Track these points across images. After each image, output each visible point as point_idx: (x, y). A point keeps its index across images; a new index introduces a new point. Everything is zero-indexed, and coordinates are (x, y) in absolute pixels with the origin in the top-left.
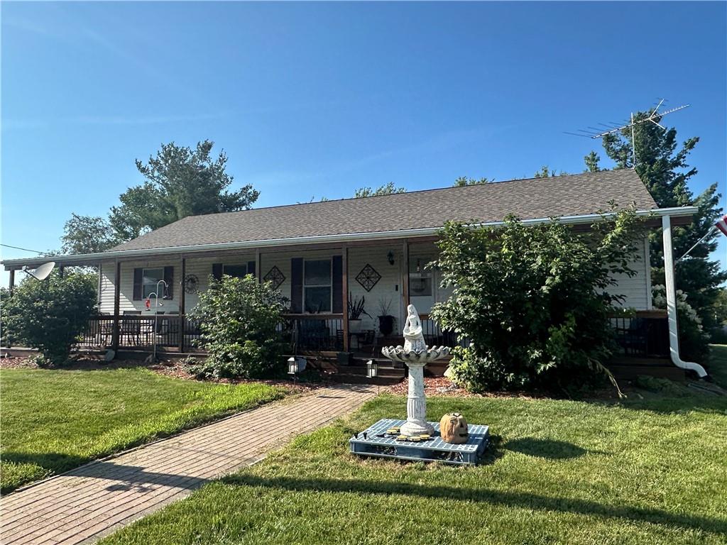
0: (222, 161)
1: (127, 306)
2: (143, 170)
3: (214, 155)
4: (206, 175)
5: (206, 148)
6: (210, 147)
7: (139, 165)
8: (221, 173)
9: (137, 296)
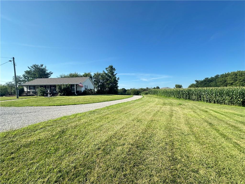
0: (45, 67)
1: (28, 90)
2: (30, 68)
3: (44, 67)
4: (42, 69)
5: (42, 65)
6: (43, 65)
7: (29, 67)
8: (45, 69)
9: (30, 89)
